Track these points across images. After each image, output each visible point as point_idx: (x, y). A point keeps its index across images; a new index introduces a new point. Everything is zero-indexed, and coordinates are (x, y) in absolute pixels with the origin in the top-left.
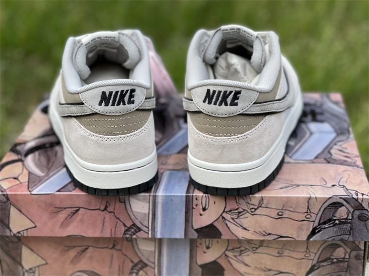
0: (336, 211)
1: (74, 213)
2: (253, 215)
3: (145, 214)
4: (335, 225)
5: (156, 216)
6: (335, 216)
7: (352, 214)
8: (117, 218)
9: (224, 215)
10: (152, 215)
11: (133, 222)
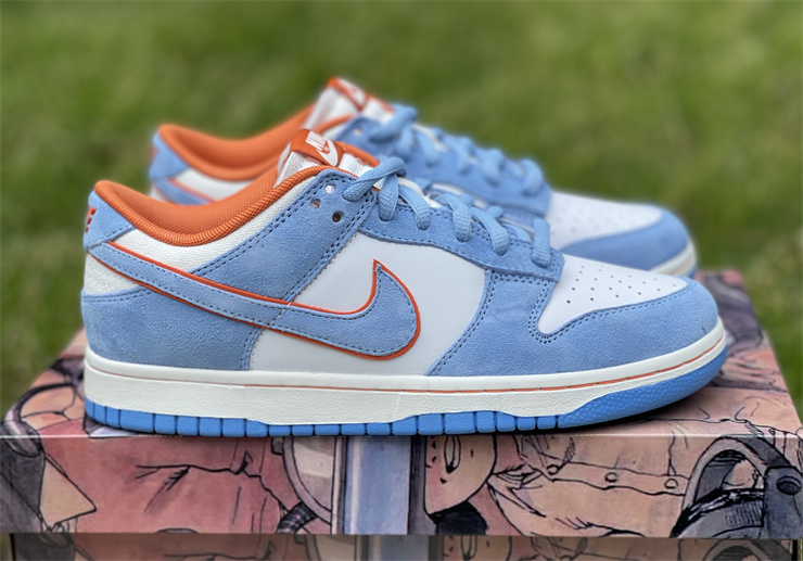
1: (177, 479)
3: (325, 480)
5: (349, 484)
6: (727, 483)
8: (267, 490)
9: (493, 481)
10: (341, 481)
11: (299, 498)
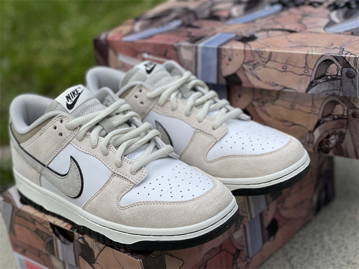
0: (328, 68)
2: (265, 67)
4: (328, 80)
7: (341, 72)
